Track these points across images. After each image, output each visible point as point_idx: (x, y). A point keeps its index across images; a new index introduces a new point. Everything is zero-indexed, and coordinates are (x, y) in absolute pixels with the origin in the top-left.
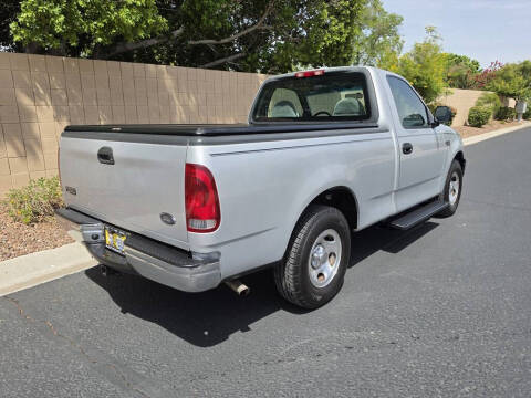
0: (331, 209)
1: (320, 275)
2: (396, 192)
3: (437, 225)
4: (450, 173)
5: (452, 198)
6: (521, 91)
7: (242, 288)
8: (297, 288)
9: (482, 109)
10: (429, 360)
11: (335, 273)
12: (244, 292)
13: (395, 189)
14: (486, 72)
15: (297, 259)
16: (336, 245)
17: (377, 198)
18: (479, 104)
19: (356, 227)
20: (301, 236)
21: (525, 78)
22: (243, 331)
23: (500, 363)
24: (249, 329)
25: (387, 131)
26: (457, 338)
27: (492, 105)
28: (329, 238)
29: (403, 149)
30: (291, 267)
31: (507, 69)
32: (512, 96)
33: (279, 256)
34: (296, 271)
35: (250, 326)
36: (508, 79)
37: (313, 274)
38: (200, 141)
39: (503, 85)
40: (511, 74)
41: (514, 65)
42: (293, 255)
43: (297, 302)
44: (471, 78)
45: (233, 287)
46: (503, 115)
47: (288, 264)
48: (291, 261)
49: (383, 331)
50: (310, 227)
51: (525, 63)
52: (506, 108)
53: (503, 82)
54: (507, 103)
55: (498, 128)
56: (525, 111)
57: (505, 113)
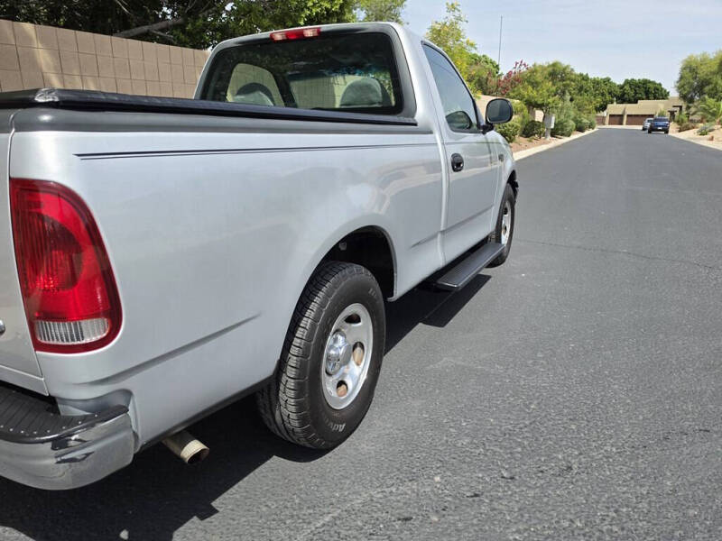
0: (355, 267)
1: (341, 383)
2: (443, 232)
3: (489, 277)
4: (503, 203)
5: (505, 238)
6: (550, 100)
7: (193, 447)
8: (303, 420)
10: (540, 521)
11: (364, 377)
12: (196, 457)
13: (442, 229)
14: (509, 74)
15: (301, 368)
16: (364, 330)
17: (418, 244)
19: (392, 295)
20: (306, 323)
21: (554, 84)
22: (202, 518)
23: (644, 505)
24: (215, 511)
25: (431, 132)
26: (570, 468)
27: (519, 116)
28: (353, 319)
29: (453, 164)
30: (291, 384)
31: (533, 71)
32: (540, 106)
33: (268, 369)
34: (299, 390)
35: (215, 504)
36: (535, 85)
37: (329, 386)
38: (46, 118)
39: (529, 92)
40: (539, 77)
41: (541, 67)
42: (293, 361)
43: (303, 442)
44: (492, 83)
45: (173, 447)
46: (530, 130)
47: (284, 378)
48: (291, 372)
49: (455, 473)
50: (322, 306)
51: (554, 65)
52: (533, 121)
53: (530, 88)
54: (534, 115)
55: (527, 147)
56: (552, 127)
57: (533, 129)
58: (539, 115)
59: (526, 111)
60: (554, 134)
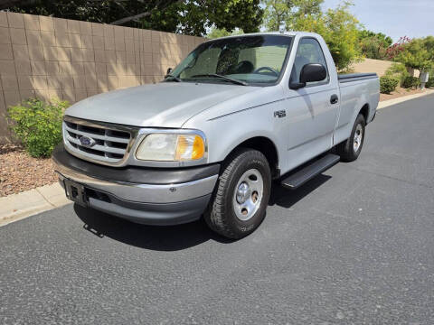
6: (425, 63)
9: (391, 77)
18: (388, 73)
21: (428, 51)
27: (399, 74)
31: (413, 43)
32: (417, 67)
36: (414, 52)
39: (410, 58)
40: (417, 47)
41: (419, 40)
44: (383, 51)
46: (408, 83)
51: (428, 38)
52: (412, 77)
53: (410, 54)
54: (413, 73)
55: (404, 95)
56: (427, 81)
57: (411, 82)
58: (416, 73)
59: (405, 70)
60: (427, 86)
